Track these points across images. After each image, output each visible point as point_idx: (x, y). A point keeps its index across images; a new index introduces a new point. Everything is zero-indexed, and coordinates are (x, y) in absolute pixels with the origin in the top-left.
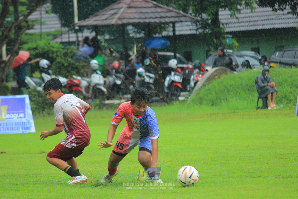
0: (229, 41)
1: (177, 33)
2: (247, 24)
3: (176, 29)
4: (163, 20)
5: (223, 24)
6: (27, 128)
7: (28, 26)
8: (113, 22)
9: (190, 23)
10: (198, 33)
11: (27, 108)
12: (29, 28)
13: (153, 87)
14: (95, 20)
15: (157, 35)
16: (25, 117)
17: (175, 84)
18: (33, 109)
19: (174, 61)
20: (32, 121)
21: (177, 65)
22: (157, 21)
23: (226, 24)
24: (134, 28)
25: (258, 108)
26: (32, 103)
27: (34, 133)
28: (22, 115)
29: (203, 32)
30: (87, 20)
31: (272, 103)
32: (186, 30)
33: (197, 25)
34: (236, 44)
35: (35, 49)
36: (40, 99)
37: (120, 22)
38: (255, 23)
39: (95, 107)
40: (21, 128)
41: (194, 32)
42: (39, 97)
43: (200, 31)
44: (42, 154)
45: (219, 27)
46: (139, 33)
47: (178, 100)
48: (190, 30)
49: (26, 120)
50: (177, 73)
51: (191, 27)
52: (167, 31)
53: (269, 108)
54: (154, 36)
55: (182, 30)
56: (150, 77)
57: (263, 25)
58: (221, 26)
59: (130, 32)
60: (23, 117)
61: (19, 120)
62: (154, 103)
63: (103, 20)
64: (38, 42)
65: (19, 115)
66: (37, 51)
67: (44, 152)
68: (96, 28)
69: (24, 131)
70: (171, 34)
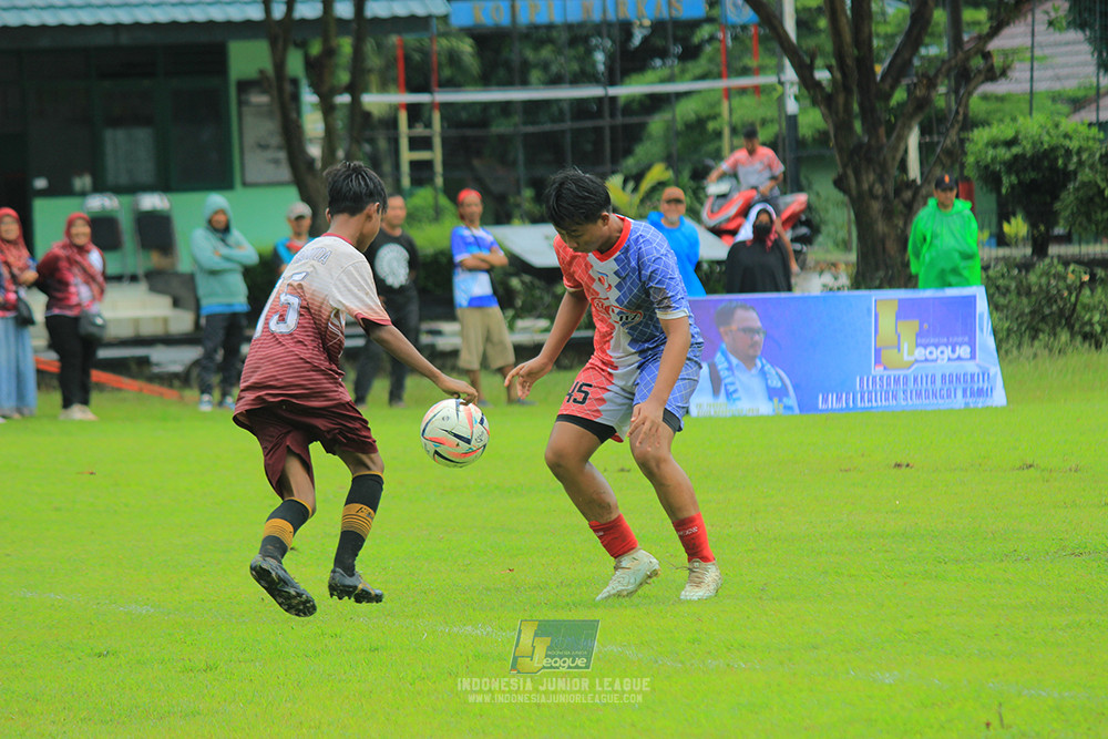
6: (980, 392)
7: (991, 69)
11: (982, 330)
12: (992, 75)
16: (973, 356)
18: (1000, 336)
20: (995, 370)
26: (996, 315)
27: (1002, 408)
28: (964, 351)
35: (1010, 143)
36: (1025, 300)
40: (960, 393)
42: (1019, 294)
44: (1026, 471)
49: (978, 365)
60: (969, 356)
61: (955, 368)
64: (1021, 119)
65: (953, 351)
66: (1016, 150)
67: (1030, 466)
69: (971, 401)
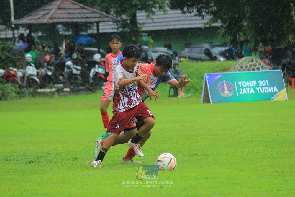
0: (145, 39)
1: (101, 31)
2: (160, 24)
3: (100, 27)
4: (88, 20)
5: (140, 24)
8: (45, 21)
9: (111, 23)
10: (119, 31)
13: (79, 77)
14: (29, 20)
15: (84, 33)
17: (99, 75)
19: (98, 56)
21: (100, 59)
22: (83, 20)
23: (143, 24)
24: (63, 26)
25: (170, 96)
29: (123, 30)
30: (22, 19)
31: (182, 92)
32: (109, 29)
33: (117, 25)
34: (151, 41)
37: (51, 21)
38: (168, 24)
39: (29, 95)
41: (115, 31)
43: (121, 29)
45: (137, 26)
46: (68, 31)
47: (101, 89)
48: (112, 29)
50: (101, 66)
51: (113, 26)
52: (92, 29)
53: (179, 96)
54: (81, 33)
55: (105, 29)
56: (77, 69)
57: (174, 25)
58: (139, 26)
59: (60, 30)
62: (81, 92)
63: (36, 19)
68: (29, 26)
70: (95, 32)
